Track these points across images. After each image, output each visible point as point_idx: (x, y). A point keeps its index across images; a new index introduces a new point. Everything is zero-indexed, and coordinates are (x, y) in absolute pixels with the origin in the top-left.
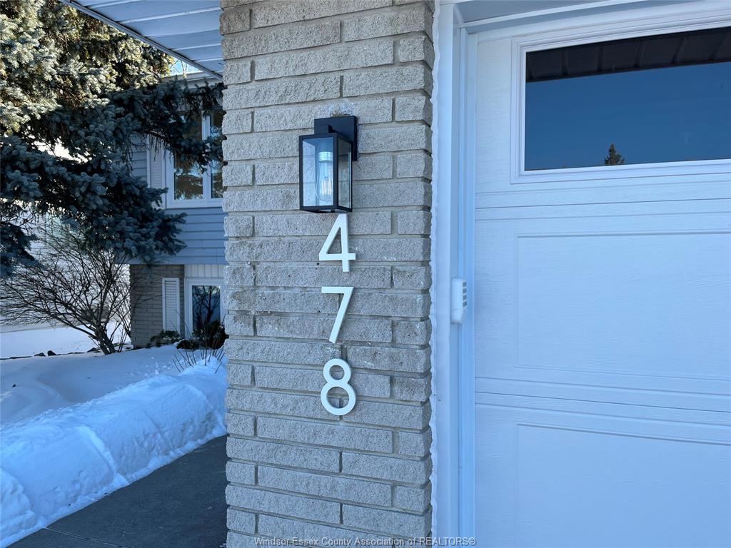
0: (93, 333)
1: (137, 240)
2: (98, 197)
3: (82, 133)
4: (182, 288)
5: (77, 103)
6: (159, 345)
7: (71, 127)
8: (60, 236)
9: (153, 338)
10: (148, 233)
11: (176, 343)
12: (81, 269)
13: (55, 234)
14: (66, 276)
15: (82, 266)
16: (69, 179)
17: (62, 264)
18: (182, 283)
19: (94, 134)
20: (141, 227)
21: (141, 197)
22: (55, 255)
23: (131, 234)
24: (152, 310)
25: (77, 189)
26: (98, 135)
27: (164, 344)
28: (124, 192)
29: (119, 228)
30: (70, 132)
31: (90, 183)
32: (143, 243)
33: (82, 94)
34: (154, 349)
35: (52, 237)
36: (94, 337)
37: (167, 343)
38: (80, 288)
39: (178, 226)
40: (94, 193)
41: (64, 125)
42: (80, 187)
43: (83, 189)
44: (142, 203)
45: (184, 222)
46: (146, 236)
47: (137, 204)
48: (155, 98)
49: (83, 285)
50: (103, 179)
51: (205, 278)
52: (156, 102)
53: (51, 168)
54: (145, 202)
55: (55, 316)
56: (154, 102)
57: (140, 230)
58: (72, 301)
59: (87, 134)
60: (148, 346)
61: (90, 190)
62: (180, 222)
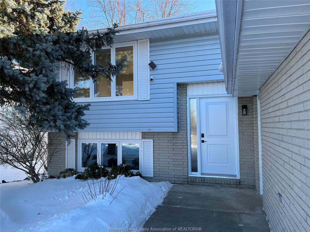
0: (28, 171)
1: (64, 121)
2: (41, 92)
3: (31, 49)
4: (76, 145)
5: (28, 30)
6: (65, 177)
7: (23, 46)
8: (11, 117)
9: (61, 173)
10: (71, 116)
11: (74, 176)
12: (22, 136)
13: (8, 116)
14: (13, 139)
15: (23, 134)
16: (21, 79)
17: (12, 133)
18: (76, 142)
19: (39, 50)
20: (66, 112)
21: (65, 94)
22: (8, 128)
23: (61, 117)
24: (59, 156)
25: (27, 85)
26: (41, 51)
27: (68, 176)
28: (56, 90)
29: (52, 113)
30: (23, 49)
31: (36, 81)
32: (68, 123)
33: (31, 25)
34: (62, 179)
35: (7, 118)
36: (28, 173)
37: (69, 176)
38: (21, 145)
39: (85, 112)
40: (39, 89)
41: (19, 44)
42: (29, 84)
43: (31, 85)
44: (65, 97)
45: (88, 109)
46: (69, 118)
47: (62, 98)
48: (70, 39)
49: (23, 144)
50: (45, 79)
51: (89, 139)
52: (71, 41)
53: (9, 70)
54: (67, 97)
55: (7, 162)
56: (70, 42)
57: (65, 114)
58: (16, 153)
59: (34, 51)
60: (59, 178)
61: (36, 86)
62: (86, 109)
